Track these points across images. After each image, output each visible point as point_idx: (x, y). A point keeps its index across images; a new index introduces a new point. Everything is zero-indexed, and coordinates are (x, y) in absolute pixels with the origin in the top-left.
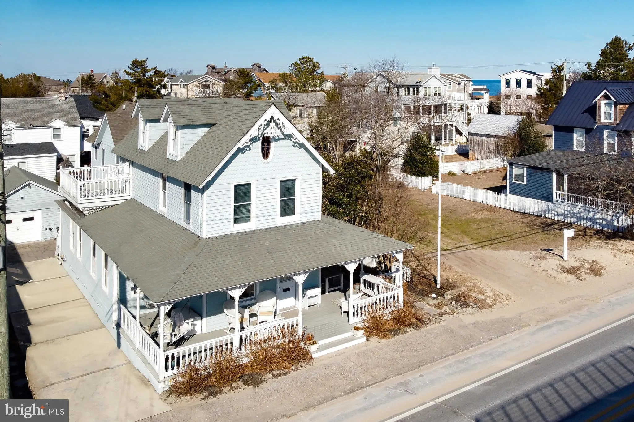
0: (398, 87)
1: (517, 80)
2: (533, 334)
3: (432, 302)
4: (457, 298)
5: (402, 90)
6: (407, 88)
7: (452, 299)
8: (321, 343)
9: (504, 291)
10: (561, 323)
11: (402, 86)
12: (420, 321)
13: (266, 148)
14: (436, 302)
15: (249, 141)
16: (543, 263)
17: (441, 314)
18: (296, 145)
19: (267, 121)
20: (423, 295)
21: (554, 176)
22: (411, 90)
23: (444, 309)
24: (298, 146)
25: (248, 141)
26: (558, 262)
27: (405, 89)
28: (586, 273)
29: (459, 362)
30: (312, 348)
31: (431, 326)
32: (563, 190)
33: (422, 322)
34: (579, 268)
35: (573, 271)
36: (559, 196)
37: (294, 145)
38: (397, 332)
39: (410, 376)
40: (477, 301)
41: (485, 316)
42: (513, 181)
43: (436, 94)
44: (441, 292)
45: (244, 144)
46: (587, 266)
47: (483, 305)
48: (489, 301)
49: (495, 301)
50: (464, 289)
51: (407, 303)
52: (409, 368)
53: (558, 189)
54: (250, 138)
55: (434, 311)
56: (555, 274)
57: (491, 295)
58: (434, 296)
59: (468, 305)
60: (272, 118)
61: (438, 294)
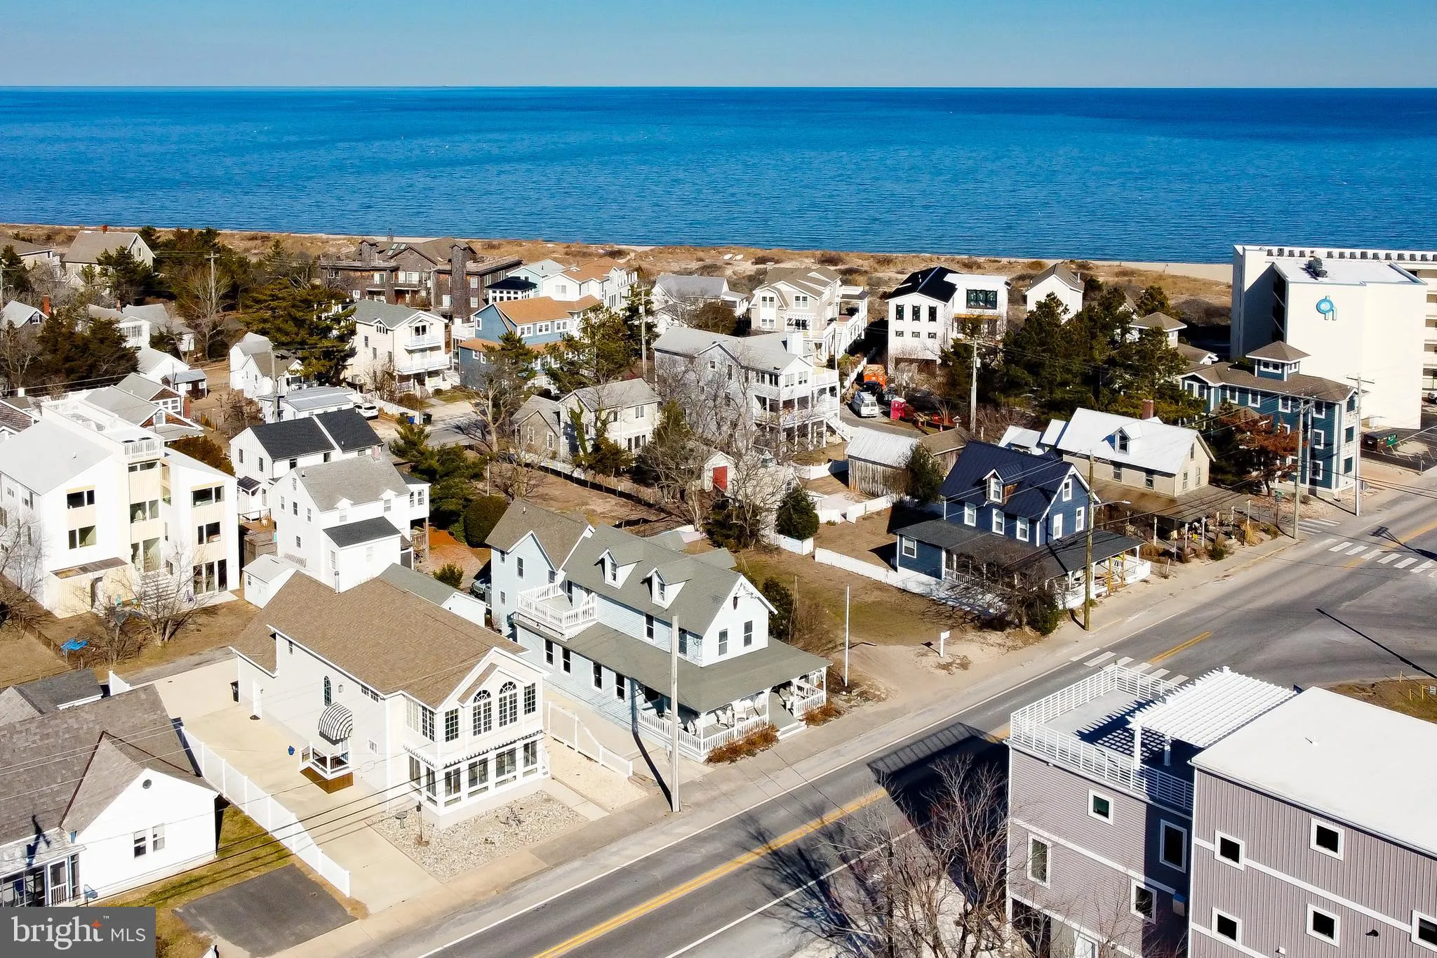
0: (747, 369)
1: (914, 307)
2: (913, 718)
3: (843, 698)
4: (861, 694)
5: (752, 374)
6: (761, 374)
7: (857, 695)
8: (782, 730)
9: (893, 687)
10: (932, 710)
11: (753, 370)
12: (838, 713)
13: (735, 603)
14: (846, 698)
16: (924, 659)
17: (851, 707)
19: (738, 586)
20: (836, 692)
21: (944, 554)
22: (767, 377)
23: (853, 703)
26: (935, 659)
27: (757, 374)
28: (957, 668)
29: (867, 738)
30: (778, 734)
31: (846, 716)
32: (952, 568)
33: (839, 713)
34: (950, 664)
35: (946, 667)
36: (947, 573)
38: (825, 721)
39: (838, 747)
40: (875, 696)
41: (881, 707)
42: (903, 553)
43: (800, 382)
44: (849, 689)
46: (958, 661)
47: (880, 699)
48: (883, 696)
49: (887, 695)
50: (865, 688)
51: (828, 700)
52: (838, 743)
53: (947, 567)
55: (846, 705)
56: (933, 670)
57: (884, 691)
58: (844, 693)
59: (869, 700)
60: (741, 583)
61: (847, 692)
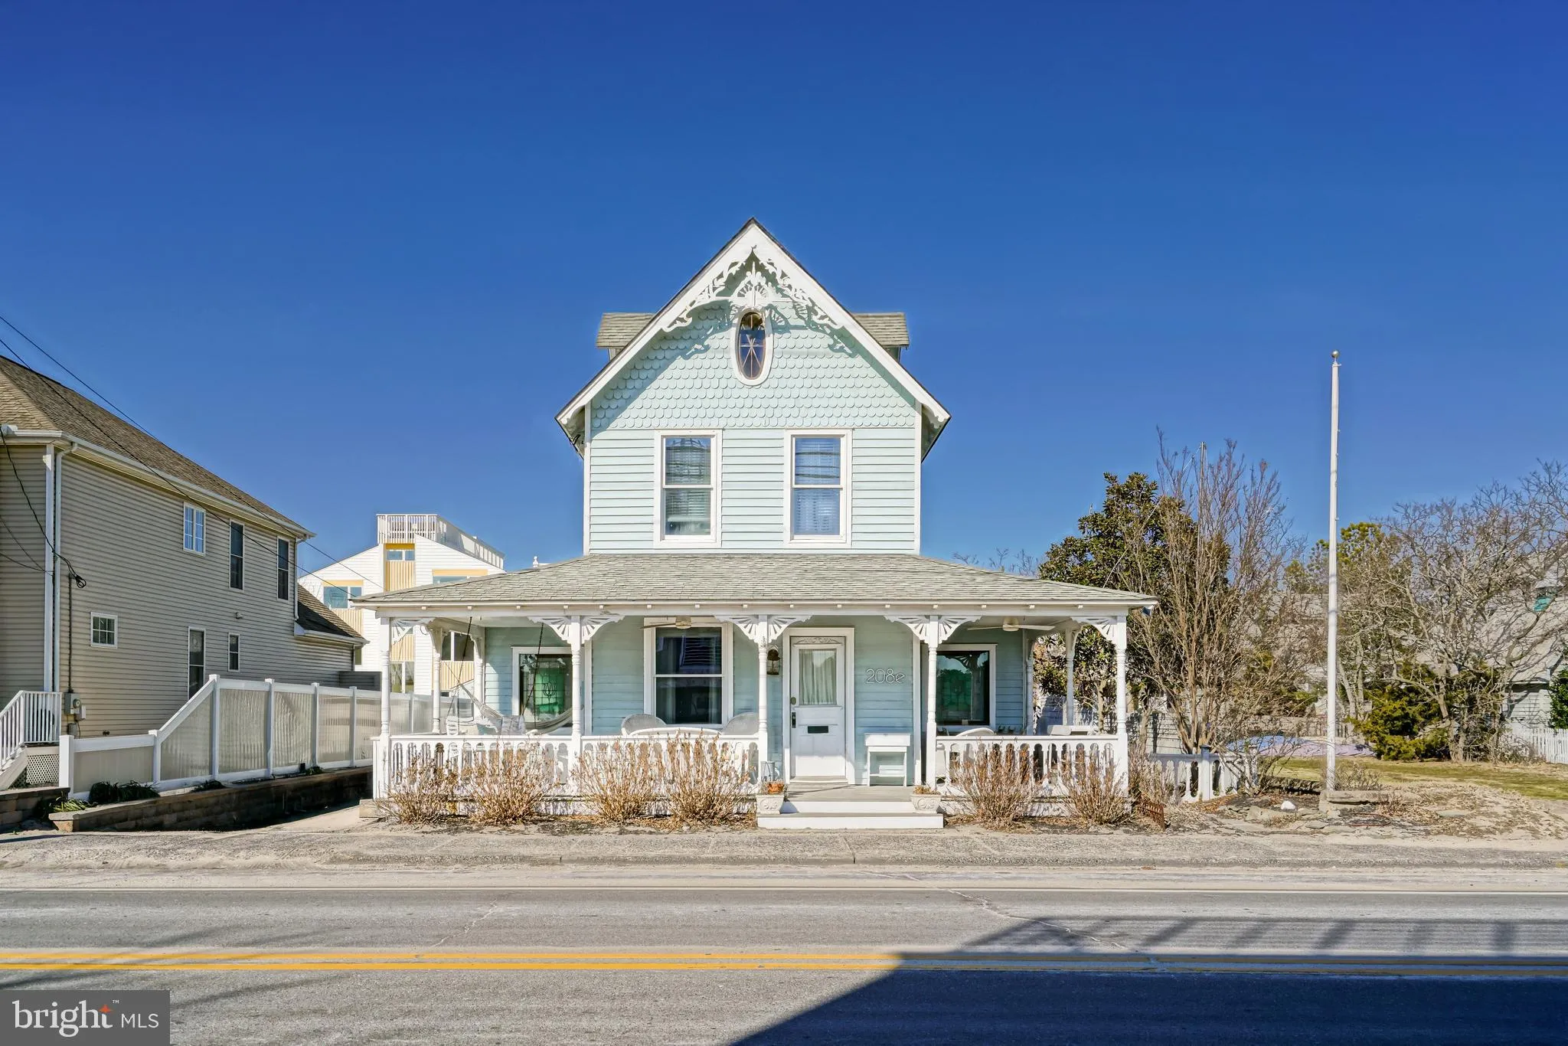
13: (752, 350)
15: (688, 316)
18: (838, 346)
19: (739, 265)
24: (846, 349)
25: (684, 316)
37: (834, 345)
45: (674, 322)
54: (689, 309)
60: (753, 258)
